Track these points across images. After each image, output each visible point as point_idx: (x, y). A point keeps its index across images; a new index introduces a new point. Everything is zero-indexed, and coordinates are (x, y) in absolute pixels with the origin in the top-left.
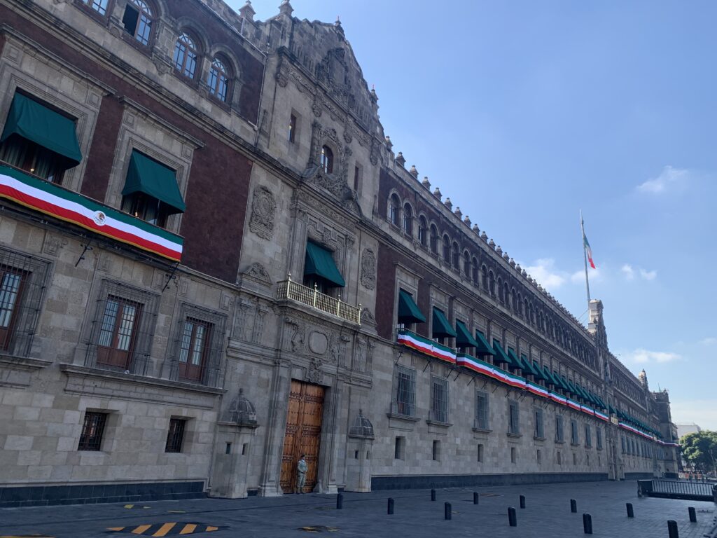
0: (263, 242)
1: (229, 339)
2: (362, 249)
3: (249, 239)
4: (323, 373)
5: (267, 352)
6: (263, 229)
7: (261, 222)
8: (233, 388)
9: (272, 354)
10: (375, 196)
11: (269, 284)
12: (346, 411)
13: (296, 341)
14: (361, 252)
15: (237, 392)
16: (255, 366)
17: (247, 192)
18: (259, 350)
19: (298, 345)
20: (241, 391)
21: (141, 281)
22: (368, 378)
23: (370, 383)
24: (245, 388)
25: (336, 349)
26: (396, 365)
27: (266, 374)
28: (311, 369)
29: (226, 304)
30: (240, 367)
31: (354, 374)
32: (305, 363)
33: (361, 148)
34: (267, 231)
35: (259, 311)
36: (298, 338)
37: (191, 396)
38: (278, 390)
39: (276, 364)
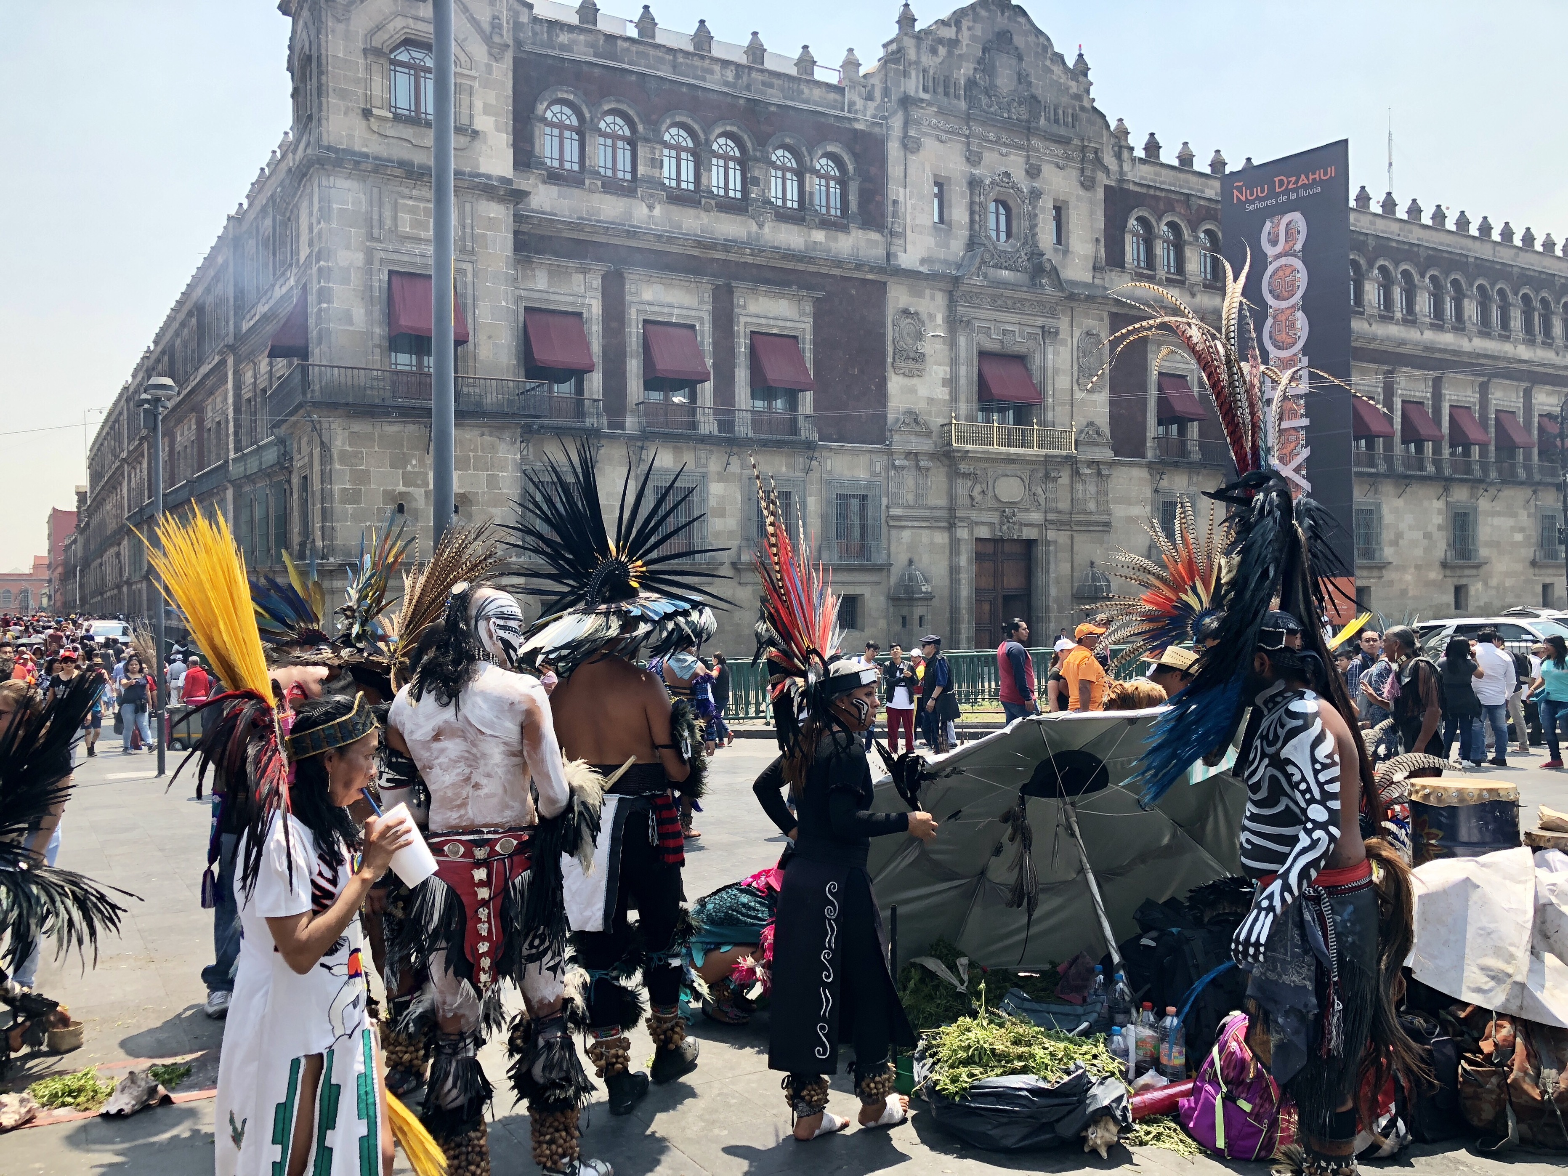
0: (915, 381)
1: (888, 507)
2: (1077, 333)
3: (895, 384)
4: (1021, 524)
5: (938, 513)
6: (911, 364)
7: (908, 358)
8: (900, 559)
9: (944, 513)
10: (1097, 240)
11: (929, 434)
12: (1069, 565)
13: (975, 493)
14: (1075, 340)
15: (906, 562)
16: (924, 533)
17: (884, 325)
18: (927, 513)
19: (978, 498)
20: (911, 562)
21: (784, 469)
22: (1104, 518)
23: (1107, 524)
24: (916, 559)
25: (1039, 491)
26: (1156, 491)
27: (941, 538)
28: (1002, 524)
29: (878, 469)
30: (906, 534)
31: (1076, 517)
32: (994, 517)
33: (1062, 173)
34: (918, 366)
35: (918, 468)
36: (978, 488)
37: (856, 574)
38: (958, 554)
39: (951, 527)
